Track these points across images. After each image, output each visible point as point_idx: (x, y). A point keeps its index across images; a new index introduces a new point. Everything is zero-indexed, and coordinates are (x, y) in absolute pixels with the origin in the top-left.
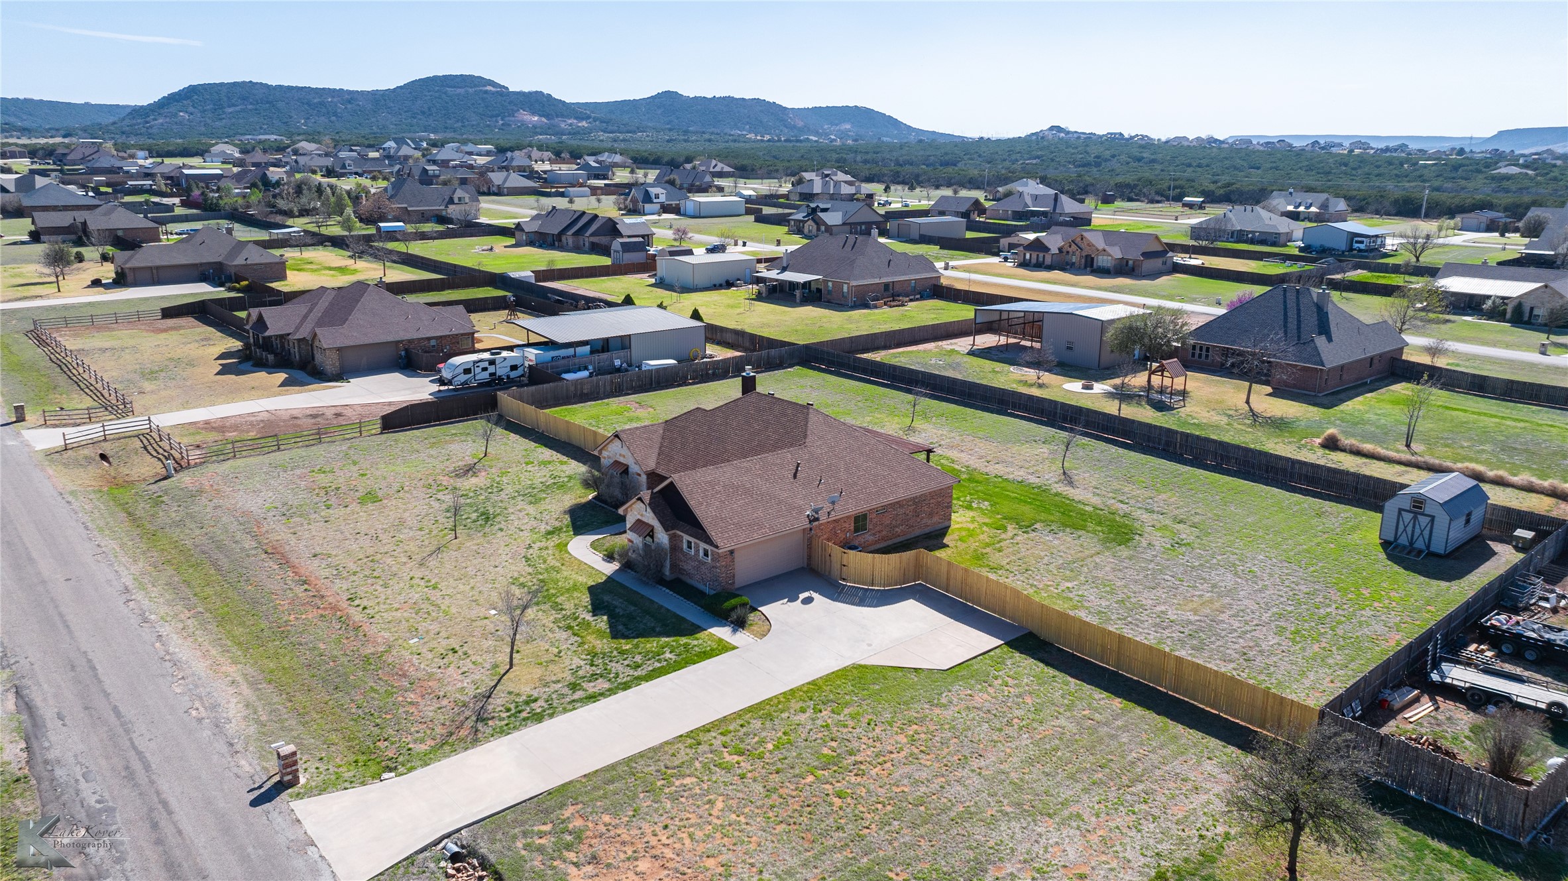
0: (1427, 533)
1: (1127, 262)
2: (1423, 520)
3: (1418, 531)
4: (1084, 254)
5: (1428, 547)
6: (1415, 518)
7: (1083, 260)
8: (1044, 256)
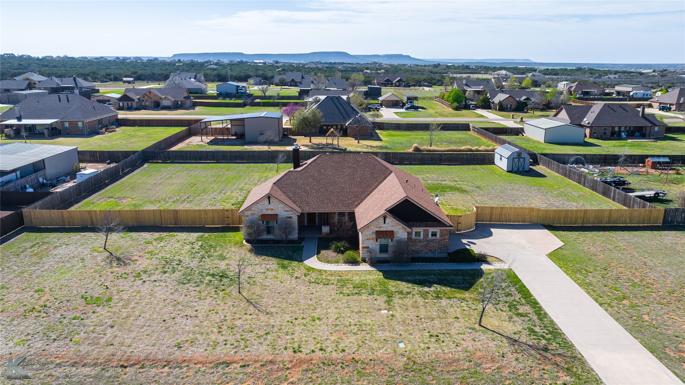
0: (523, 164)
1: (177, 102)
2: (522, 160)
3: (520, 164)
4: (153, 100)
5: (523, 169)
6: (519, 160)
7: (153, 104)
8: (132, 103)
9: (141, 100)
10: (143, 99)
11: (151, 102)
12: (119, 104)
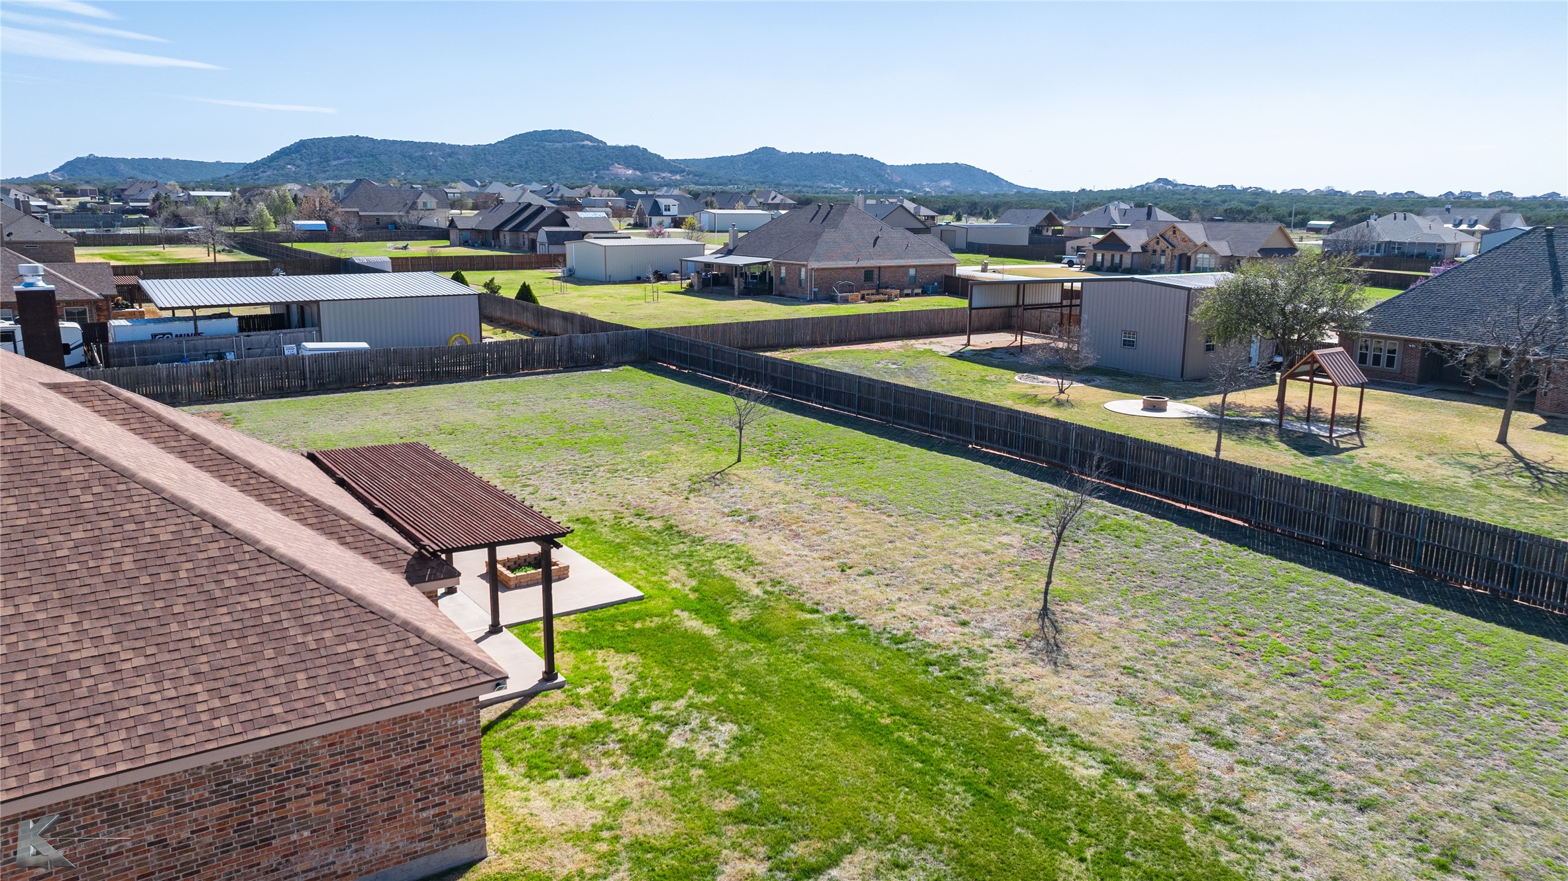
1: (1239, 261)
7: (1176, 262)
8: (1121, 256)
9: (1150, 249)
10: (1156, 247)
11: (1173, 257)
12: (1095, 255)
